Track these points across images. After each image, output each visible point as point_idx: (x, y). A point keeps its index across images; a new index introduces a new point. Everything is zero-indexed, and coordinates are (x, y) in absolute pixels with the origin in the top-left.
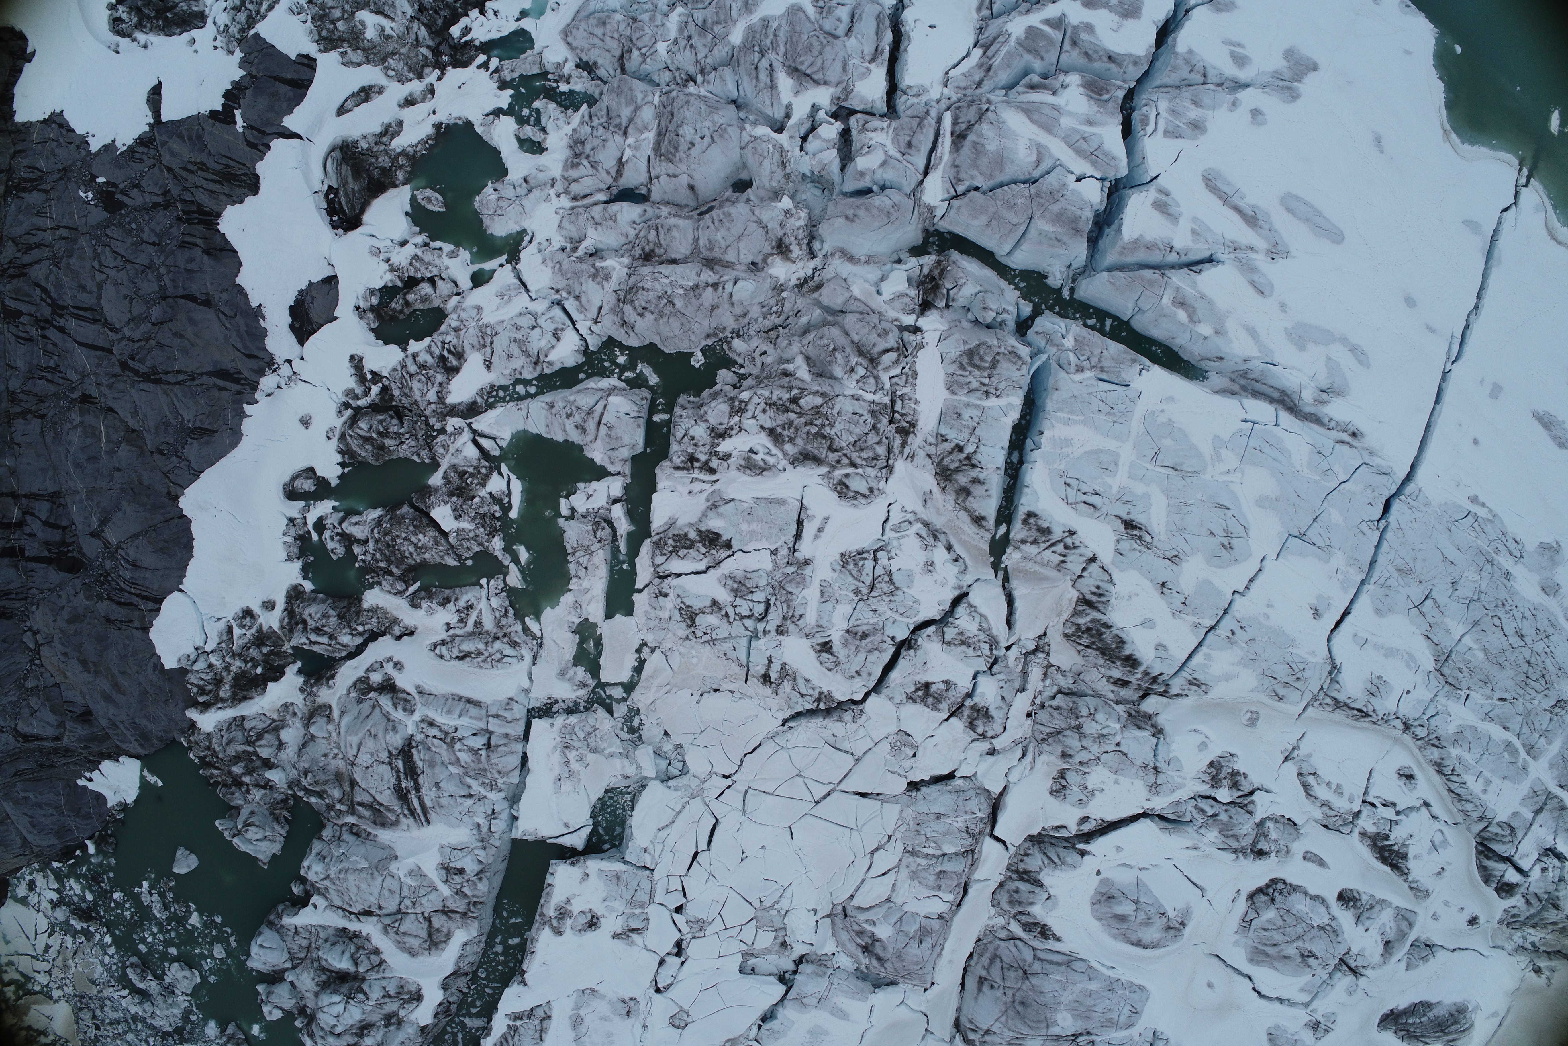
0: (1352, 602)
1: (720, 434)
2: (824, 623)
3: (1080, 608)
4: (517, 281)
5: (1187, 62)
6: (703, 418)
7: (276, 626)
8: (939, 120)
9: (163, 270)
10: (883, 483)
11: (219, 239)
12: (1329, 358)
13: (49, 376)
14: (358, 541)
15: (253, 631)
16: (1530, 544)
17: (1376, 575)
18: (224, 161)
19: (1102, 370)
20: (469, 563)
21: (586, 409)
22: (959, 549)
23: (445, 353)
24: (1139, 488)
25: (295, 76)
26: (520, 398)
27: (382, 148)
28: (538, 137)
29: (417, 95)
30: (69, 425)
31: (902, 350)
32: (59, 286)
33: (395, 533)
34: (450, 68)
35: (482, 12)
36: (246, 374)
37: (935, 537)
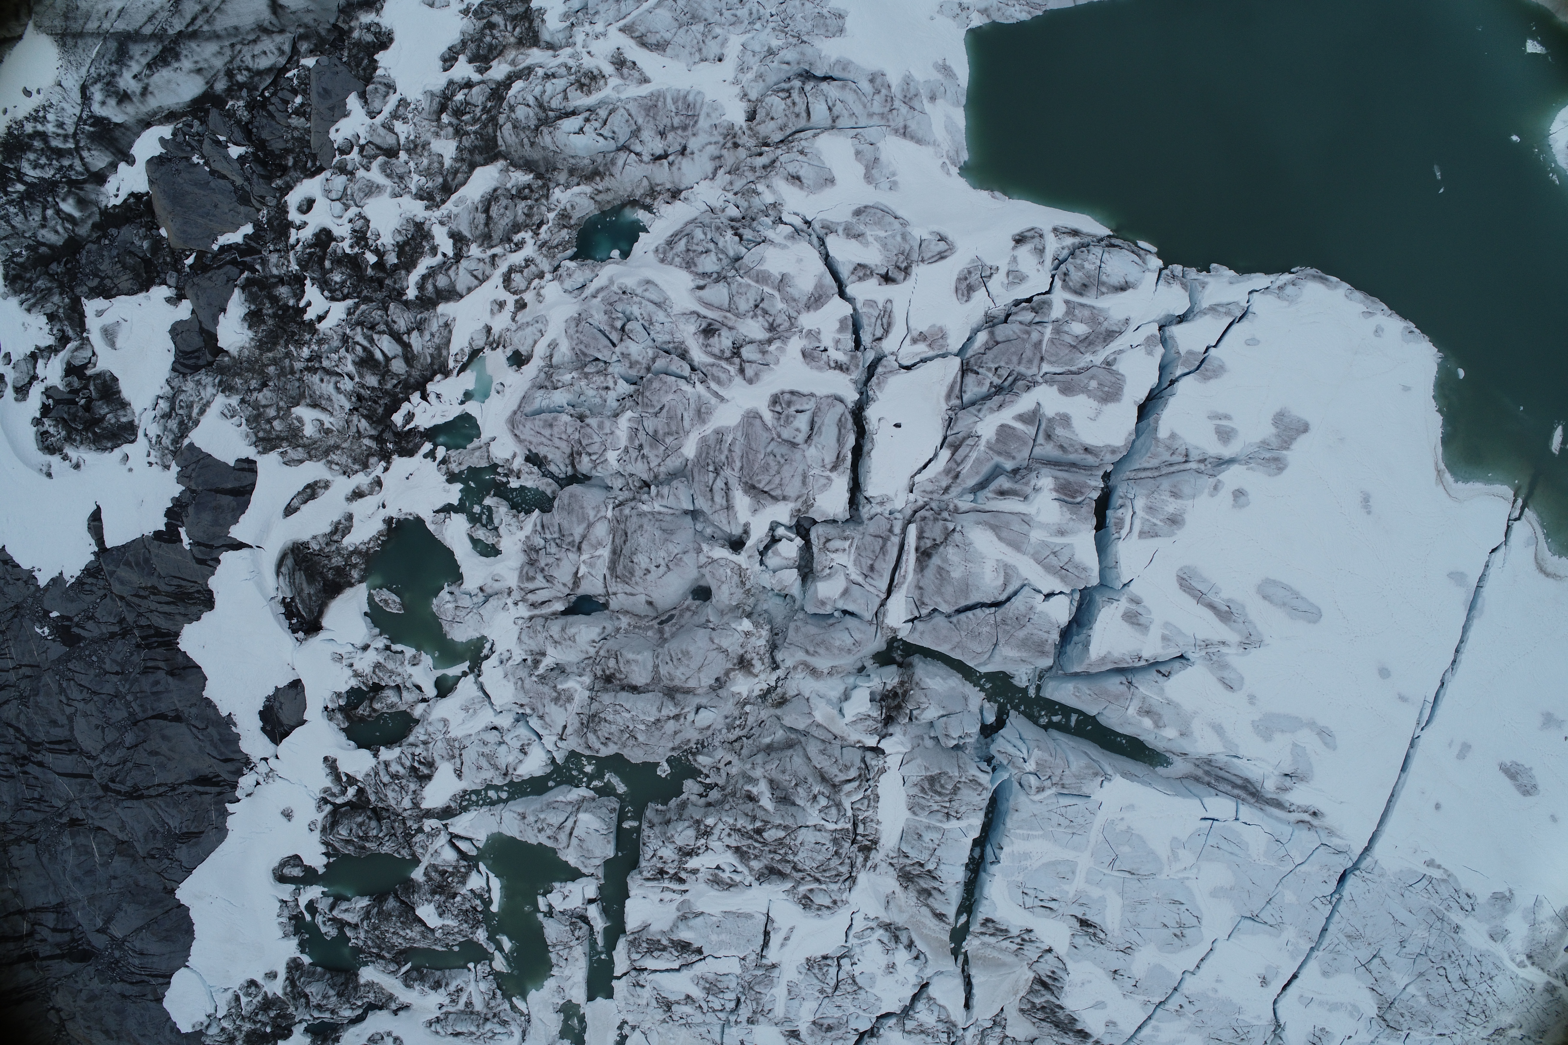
0: (1300, 967)
1: (688, 853)
2: (792, 1017)
3: (1036, 987)
4: (480, 694)
5: (1168, 448)
6: (670, 840)
7: (280, 993)
8: (904, 531)
9: (129, 698)
10: (846, 894)
11: (180, 658)
12: (1295, 745)
13: (36, 807)
14: (349, 924)
15: (259, 998)
16: (1483, 896)
17: (1325, 943)
18: (175, 582)
19: (1063, 786)
20: (456, 949)
21: (557, 825)
22: (920, 945)
23: (416, 764)
24: (1095, 892)
25: (237, 484)
26: (493, 803)
27: (334, 548)
28: (491, 540)
29: (365, 488)
30: (61, 848)
31: (865, 776)
32: (30, 724)
33: (383, 928)
34: (395, 457)
35: (424, 397)
36: (225, 776)
37: (897, 939)
